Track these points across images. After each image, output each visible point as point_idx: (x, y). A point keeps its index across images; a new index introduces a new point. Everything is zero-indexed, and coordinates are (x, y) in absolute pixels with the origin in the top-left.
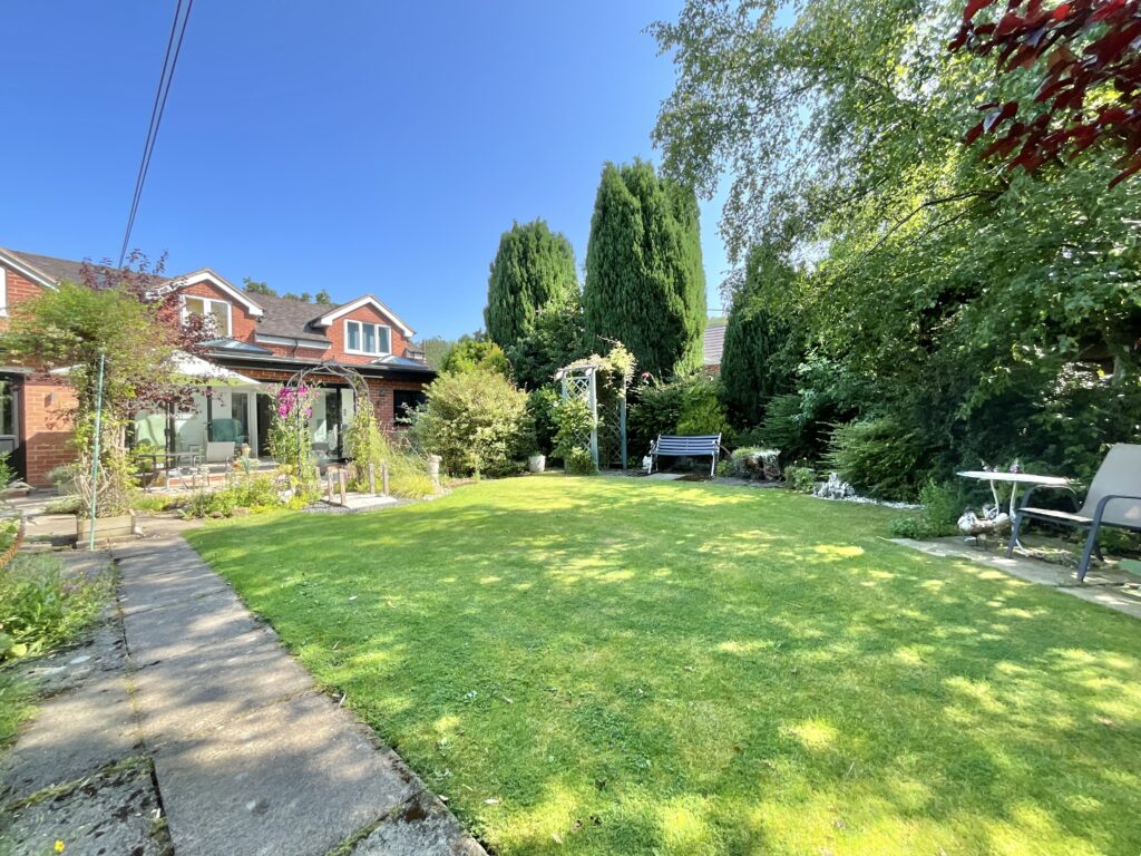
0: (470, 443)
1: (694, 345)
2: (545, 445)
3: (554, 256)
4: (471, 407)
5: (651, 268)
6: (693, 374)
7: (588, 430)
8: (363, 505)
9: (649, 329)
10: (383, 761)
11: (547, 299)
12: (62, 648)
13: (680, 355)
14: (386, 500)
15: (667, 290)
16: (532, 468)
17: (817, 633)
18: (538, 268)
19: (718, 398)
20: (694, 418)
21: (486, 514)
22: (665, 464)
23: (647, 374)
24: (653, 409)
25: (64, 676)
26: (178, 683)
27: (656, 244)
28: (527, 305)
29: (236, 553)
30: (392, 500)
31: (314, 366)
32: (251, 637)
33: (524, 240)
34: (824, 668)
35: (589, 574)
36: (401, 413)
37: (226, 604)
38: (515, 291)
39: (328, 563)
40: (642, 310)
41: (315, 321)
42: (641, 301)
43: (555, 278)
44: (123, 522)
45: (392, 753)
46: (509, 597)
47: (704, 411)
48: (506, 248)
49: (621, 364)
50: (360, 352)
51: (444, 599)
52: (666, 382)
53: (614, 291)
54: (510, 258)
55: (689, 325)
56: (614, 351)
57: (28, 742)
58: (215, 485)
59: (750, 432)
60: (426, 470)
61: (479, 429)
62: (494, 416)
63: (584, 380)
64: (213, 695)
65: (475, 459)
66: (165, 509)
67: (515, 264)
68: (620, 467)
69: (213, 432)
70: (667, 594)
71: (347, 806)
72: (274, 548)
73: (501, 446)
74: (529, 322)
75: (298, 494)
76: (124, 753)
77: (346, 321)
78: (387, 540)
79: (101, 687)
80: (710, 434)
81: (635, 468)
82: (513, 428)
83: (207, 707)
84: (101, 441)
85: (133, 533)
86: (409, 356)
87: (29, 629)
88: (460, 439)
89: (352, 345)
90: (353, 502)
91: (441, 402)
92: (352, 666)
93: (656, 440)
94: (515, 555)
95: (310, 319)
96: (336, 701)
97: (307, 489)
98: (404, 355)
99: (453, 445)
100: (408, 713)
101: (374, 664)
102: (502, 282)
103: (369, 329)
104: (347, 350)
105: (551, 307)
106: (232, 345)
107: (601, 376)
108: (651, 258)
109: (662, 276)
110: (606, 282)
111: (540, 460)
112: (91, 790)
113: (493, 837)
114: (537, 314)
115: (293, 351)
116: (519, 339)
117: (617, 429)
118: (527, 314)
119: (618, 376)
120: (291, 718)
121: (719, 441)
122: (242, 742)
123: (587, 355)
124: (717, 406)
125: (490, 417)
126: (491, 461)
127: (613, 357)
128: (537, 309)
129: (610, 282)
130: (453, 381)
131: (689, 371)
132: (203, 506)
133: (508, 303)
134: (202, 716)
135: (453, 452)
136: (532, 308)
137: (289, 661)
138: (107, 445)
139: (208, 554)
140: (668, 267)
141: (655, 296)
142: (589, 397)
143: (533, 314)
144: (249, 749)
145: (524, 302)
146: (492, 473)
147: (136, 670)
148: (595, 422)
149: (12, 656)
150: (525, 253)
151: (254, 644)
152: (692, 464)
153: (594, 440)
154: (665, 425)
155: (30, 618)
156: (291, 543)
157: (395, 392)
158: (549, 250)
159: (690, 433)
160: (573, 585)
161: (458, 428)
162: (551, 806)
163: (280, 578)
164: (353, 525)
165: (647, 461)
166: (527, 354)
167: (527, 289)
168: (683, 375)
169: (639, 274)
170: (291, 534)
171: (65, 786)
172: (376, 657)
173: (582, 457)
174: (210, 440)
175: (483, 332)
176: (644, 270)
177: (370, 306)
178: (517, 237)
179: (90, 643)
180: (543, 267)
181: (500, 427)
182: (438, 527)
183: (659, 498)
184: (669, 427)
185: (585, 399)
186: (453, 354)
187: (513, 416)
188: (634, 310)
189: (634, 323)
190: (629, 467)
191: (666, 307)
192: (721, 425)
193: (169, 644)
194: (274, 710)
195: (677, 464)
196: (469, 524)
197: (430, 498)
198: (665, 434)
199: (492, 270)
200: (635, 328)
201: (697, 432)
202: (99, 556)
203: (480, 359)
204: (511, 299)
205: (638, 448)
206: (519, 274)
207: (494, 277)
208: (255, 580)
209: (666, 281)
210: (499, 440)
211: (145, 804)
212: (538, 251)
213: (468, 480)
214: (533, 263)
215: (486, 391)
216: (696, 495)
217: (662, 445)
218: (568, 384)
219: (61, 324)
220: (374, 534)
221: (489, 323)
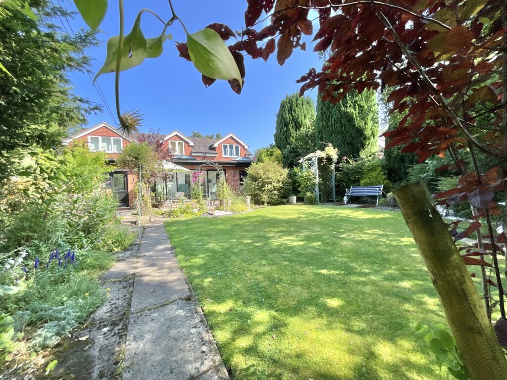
0: (263, 191)
1: (371, 142)
2: (295, 191)
3: (305, 107)
4: (263, 176)
5: (346, 107)
6: (370, 156)
7: (314, 184)
8: (219, 215)
9: (346, 136)
10: (186, 287)
11: (301, 127)
12: (125, 250)
13: (363, 148)
14: (229, 213)
15: (355, 116)
16: (291, 201)
17: (367, 271)
18: (297, 113)
19: (383, 167)
20: (369, 178)
21: (260, 219)
22: (354, 200)
23: (345, 158)
24: (348, 174)
25: (123, 257)
26: (147, 261)
27: (349, 95)
28: (292, 130)
29: (174, 228)
30: (230, 213)
31: (204, 163)
32: (169, 252)
33: (290, 102)
34: (358, 283)
35: (286, 242)
36: (241, 180)
37: (166, 243)
38: (286, 125)
39: (198, 233)
40: (342, 128)
41: (211, 146)
42: (342, 123)
43: (305, 117)
44: (148, 217)
45: (190, 285)
46: (251, 247)
47: (374, 174)
48: (283, 106)
49: (330, 154)
50: (228, 156)
51: (228, 246)
52: (356, 161)
53: (328, 120)
54: (284, 111)
55: (368, 132)
56: (327, 148)
57: (111, 270)
58: (176, 207)
59: (400, 184)
60: (245, 201)
61: (266, 185)
62: (272, 180)
63: (312, 162)
64: (153, 265)
65: (265, 198)
66: (162, 214)
67: (287, 113)
68: (332, 201)
69: (178, 189)
70: (312, 251)
71: (173, 295)
72: (185, 227)
73: (276, 192)
74: (293, 138)
75: (199, 210)
76: (129, 275)
77: (223, 145)
78: (221, 227)
79: (130, 260)
80: (377, 185)
81: (339, 202)
82: (281, 185)
83: (151, 268)
84: (141, 191)
85: (150, 220)
86: (247, 156)
87: (118, 244)
88: (259, 189)
89: (225, 154)
90: (217, 213)
91: (252, 175)
92: (190, 262)
93: (349, 188)
94: (262, 234)
95: (210, 145)
96: (182, 270)
97: (203, 208)
98: (245, 157)
99: (256, 193)
100: (198, 276)
101: (196, 262)
102: (281, 122)
103: (231, 147)
104: (224, 156)
105: (303, 130)
106: (184, 157)
107: (320, 160)
108: (346, 102)
109: (352, 110)
110: (325, 116)
111: (294, 198)
112: (120, 281)
113: (205, 308)
114: (297, 134)
115: (204, 157)
116: (288, 146)
117: (330, 184)
118: (292, 134)
119: (329, 159)
120: (169, 273)
121: (382, 188)
122: (156, 276)
123: (314, 151)
124: (381, 171)
125: (271, 180)
126: (272, 198)
127: (327, 151)
128: (296, 132)
129: (326, 116)
130: (257, 166)
131: (368, 155)
132: (170, 214)
133: (283, 130)
134: (149, 269)
135: (256, 195)
136: (294, 132)
137: (175, 259)
138: (143, 193)
139: (167, 228)
140: (355, 105)
141: (349, 120)
142: (315, 170)
143: (295, 134)
144: (157, 279)
145: (290, 129)
146: (272, 203)
147: (139, 257)
148: (317, 181)
149: (114, 250)
150: (291, 107)
151: (169, 254)
152: (369, 200)
153: (317, 189)
154: (354, 181)
155: (118, 241)
156: (191, 226)
157: (240, 171)
158: (302, 104)
159: (366, 185)
160: (277, 245)
161: (258, 186)
162: (225, 304)
163: (183, 236)
164: (214, 221)
165: (345, 198)
166: (291, 152)
167: (292, 123)
168: (364, 157)
169: (340, 111)
170: (192, 224)
171: (115, 280)
172: (198, 261)
173: (311, 196)
174: (177, 191)
175: (273, 144)
176: (343, 108)
177: (231, 137)
178: (288, 101)
179: (131, 249)
180: (299, 113)
181: (275, 184)
182: (240, 223)
183: (340, 215)
184: (356, 182)
185: (313, 171)
186: (261, 155)
187: (281, 179)
188: (338, 128)
189: (338, 134)
190: (336, 201)
191: (354, 125)
192: (384, 181)
193: (148, 251)
194: (166, 270)
195: (361, 200)
196: (253, 222)
197: (244, 213)
198: (354, 186)
199: (277, 117)
200: (339, 136)
201: (371, 184)
202: (141, 227)
203: (272, 155)
204: (285, 129)
205: (341, 193)
206: (288, 117)
207: (278, 120)
208: (176, 236)
209: (354, 112)
210: (275, 190)
211: (130, 286)
212: (297, 106)
213: (262, 206)
214: (295, 111)
215: (270, 169)
216: (360, 214)
217: (352, 191)
218: (305, 165)
219: (130, 156)
220: (217, 224)
221: (276, 141)
